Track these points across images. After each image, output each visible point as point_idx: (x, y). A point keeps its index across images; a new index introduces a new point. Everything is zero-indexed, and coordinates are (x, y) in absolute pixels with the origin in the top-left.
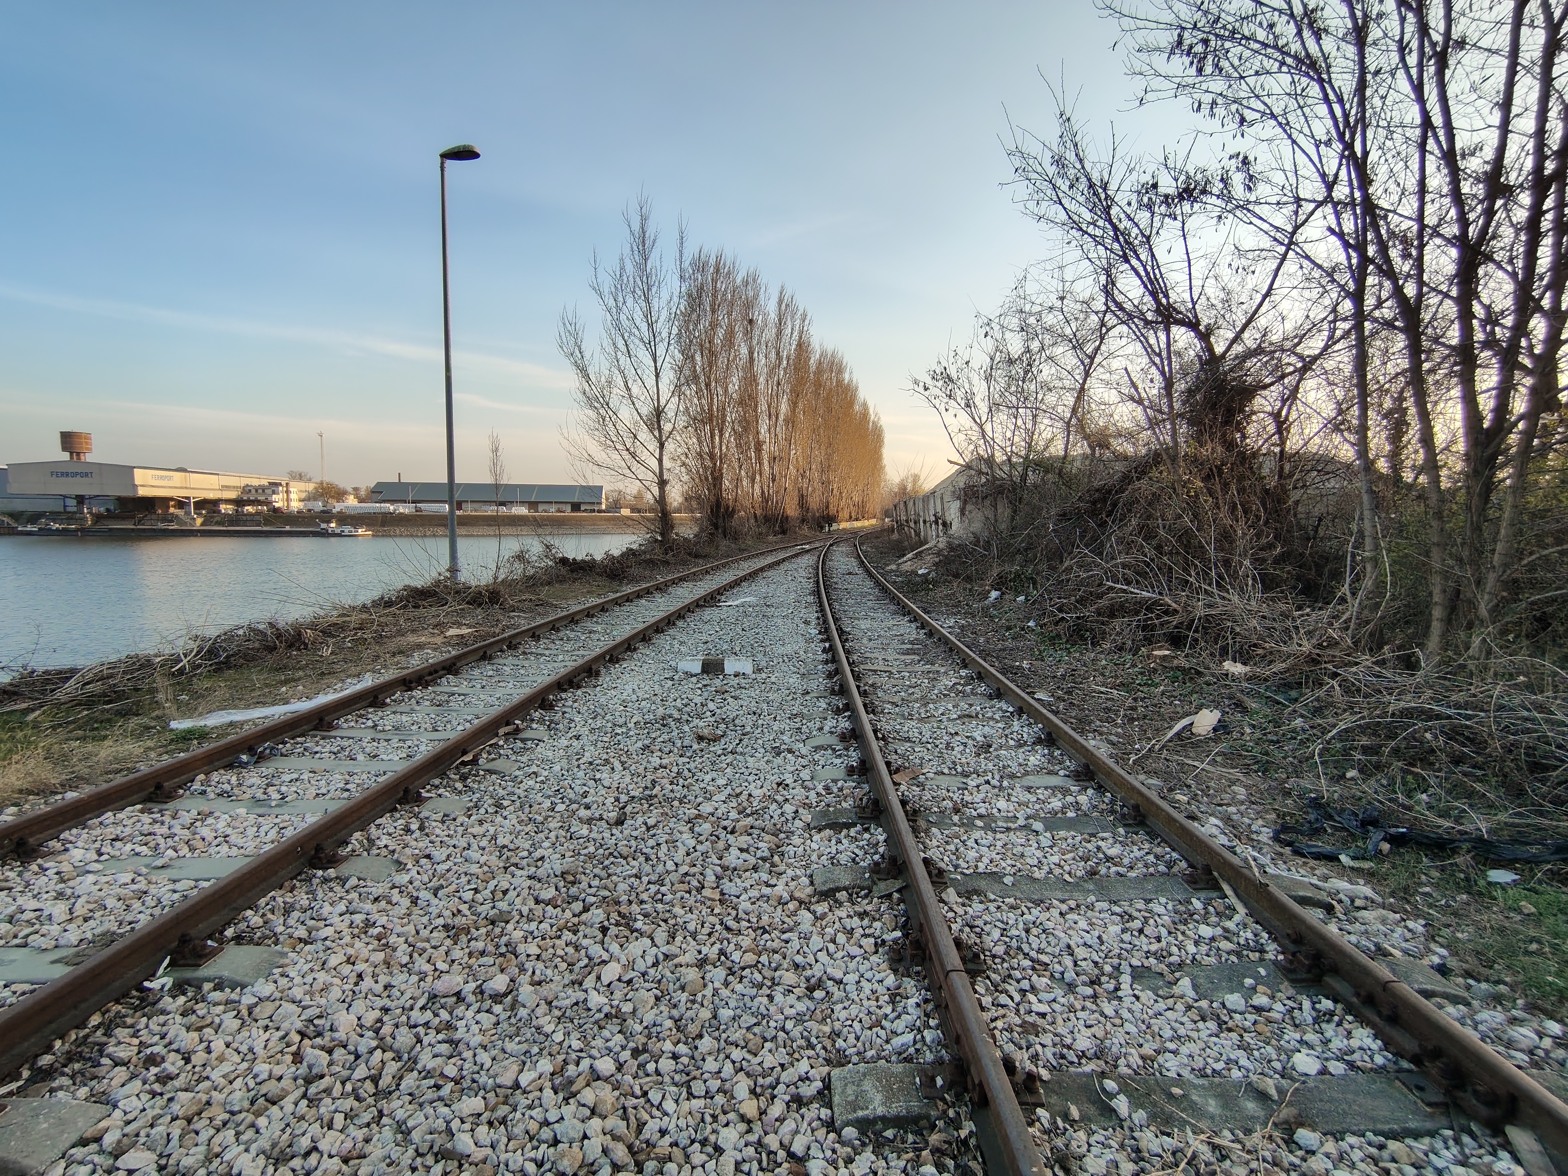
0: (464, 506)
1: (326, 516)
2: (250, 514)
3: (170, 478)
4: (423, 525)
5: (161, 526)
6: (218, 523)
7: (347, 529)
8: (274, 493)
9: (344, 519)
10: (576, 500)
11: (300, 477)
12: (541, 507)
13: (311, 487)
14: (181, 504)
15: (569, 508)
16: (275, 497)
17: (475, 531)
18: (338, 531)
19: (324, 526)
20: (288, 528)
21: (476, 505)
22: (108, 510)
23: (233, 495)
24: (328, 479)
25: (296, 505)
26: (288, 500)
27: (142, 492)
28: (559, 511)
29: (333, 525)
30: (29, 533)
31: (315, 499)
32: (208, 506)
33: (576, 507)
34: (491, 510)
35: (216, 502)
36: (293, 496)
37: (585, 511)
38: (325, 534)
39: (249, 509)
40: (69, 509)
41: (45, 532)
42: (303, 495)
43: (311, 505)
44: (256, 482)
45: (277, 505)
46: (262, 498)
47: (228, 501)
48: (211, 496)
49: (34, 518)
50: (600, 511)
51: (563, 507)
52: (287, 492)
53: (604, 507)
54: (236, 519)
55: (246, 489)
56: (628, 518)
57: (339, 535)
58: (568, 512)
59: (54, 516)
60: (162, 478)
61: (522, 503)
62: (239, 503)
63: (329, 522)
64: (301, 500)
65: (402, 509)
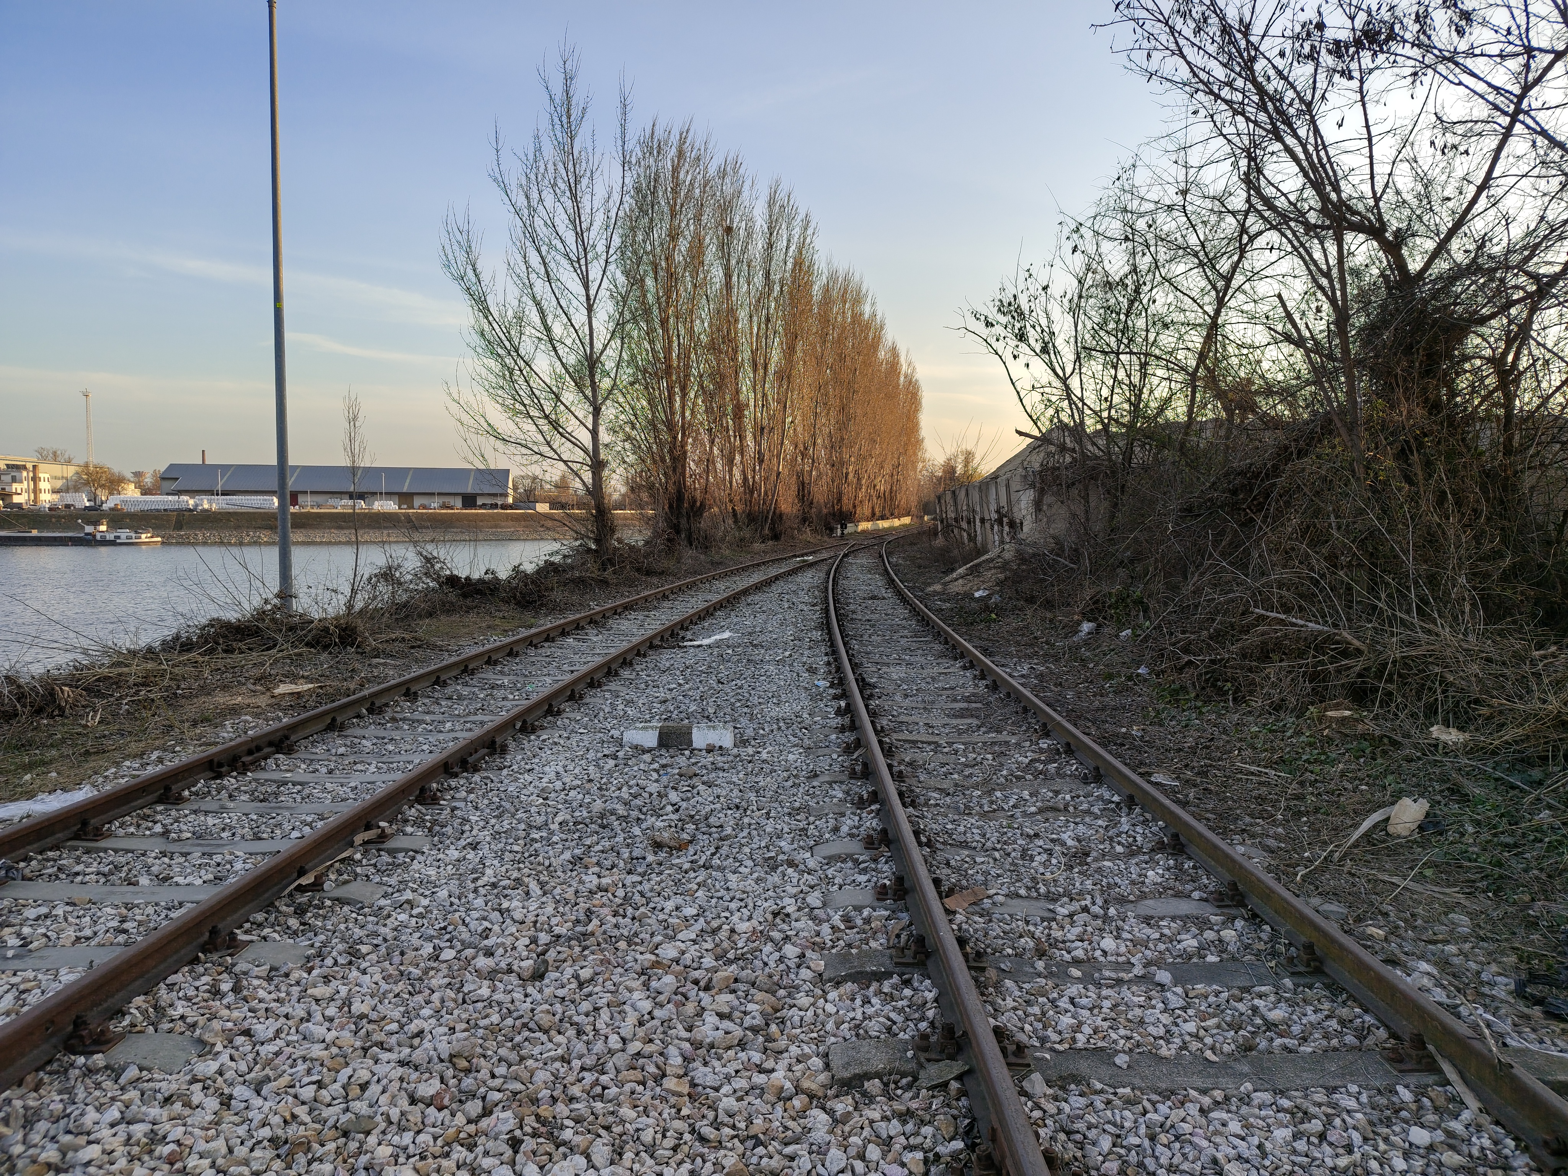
0: (301, 499)
1: (94, 514)
4: (237, 527)
7: (124, 534)
8: (14, 480)
9: (118, 518)
10: (469, 490)
11: (55, 457)
12: (417, 502)
13: (70, 471)
15: (459, 502)
16: (16, 487)
17: (317, 535)
18: (110, 537)
19: (89, 529)
20: (35, 533)
21: (319, 499)
24: (95, 460)
25: (46, 498)
26: (36, 491)
28: (444, 506)
29: (103, 528)
31: (77, 489)
33: (469, 500)
34: (342, 506)
36: (44, 485)
37: (483, 506)
38: (90, 541)
42: (59, 484)
43: (69, 498)
45: (16, 499)
50: (505, 507)
51: (451, 501)
52: (35, 479)
53: (510, 500)
56: (546, 516)
57: (113, 543)
58: (457, 508)
61: (389, 494)
63: (96, 523)
64: (54, 491)
65: (206, 503)
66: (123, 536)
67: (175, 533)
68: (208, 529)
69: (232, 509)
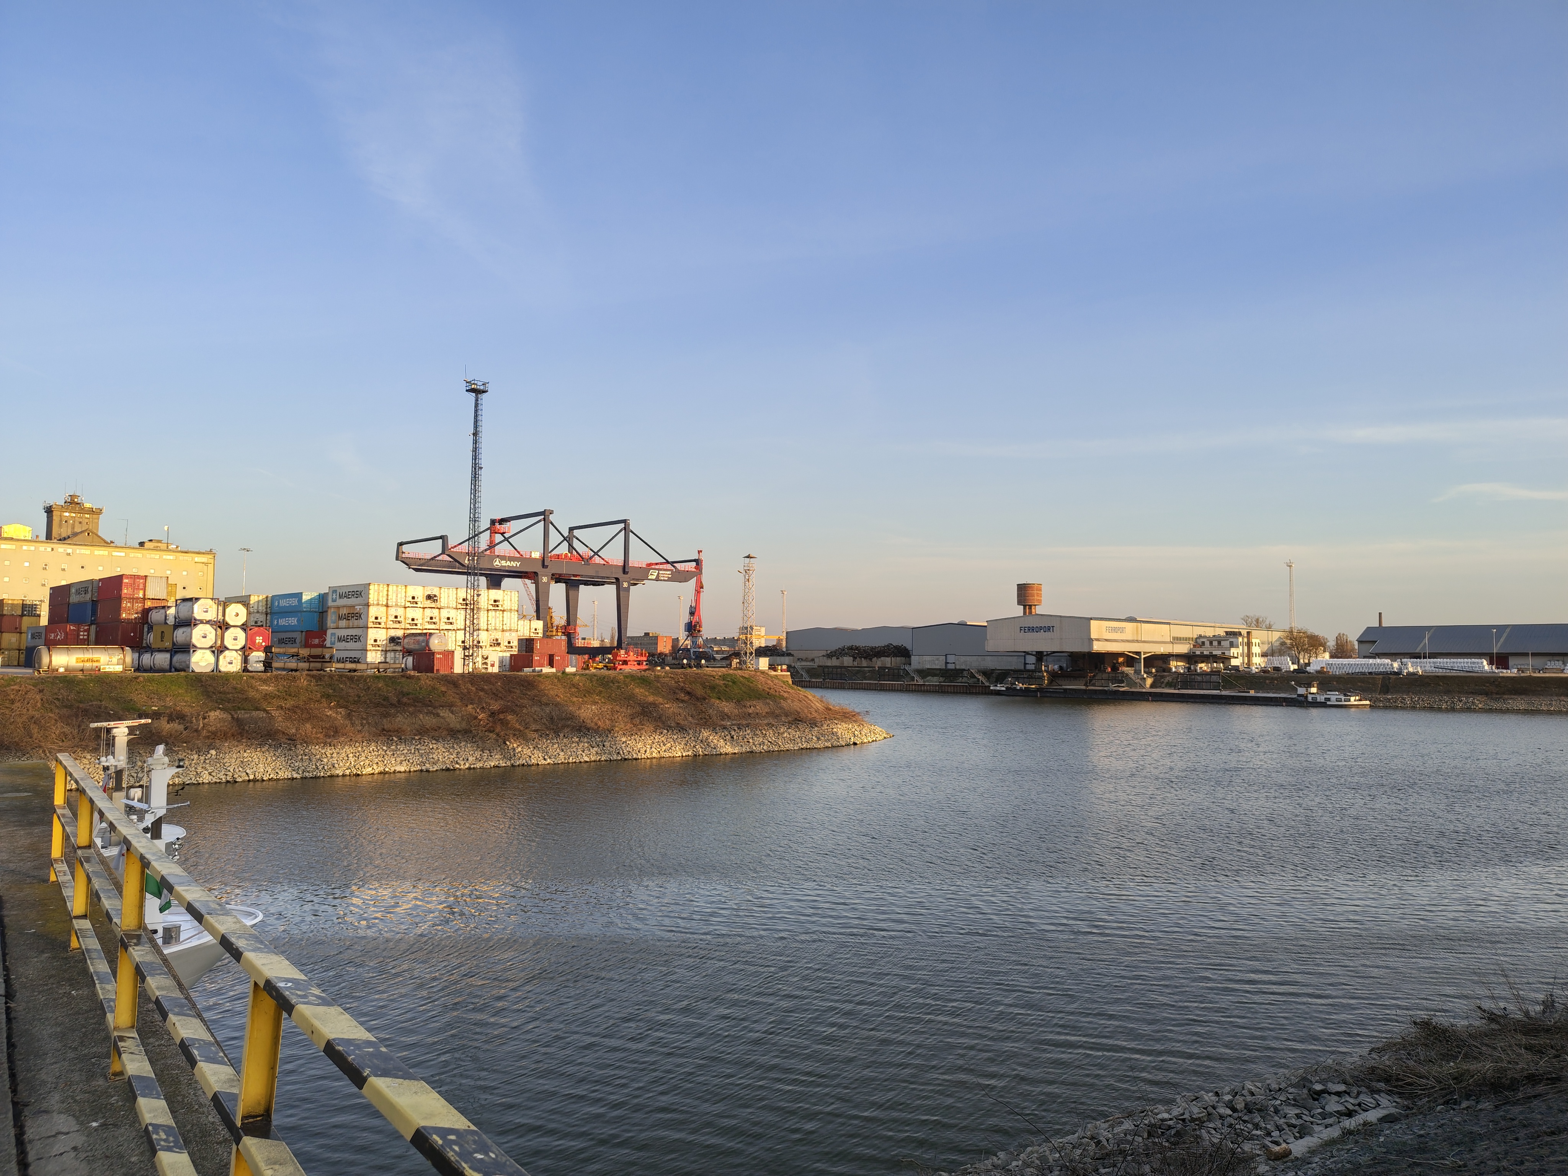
0: (1512, 661)
1: (1302, 676)
2: (1204, 674)
3: (1122, 630)
4: (1447, 692)
5: (1113, 687)
6: (1170, 685)
8: (1232, 645)
9: (1326, 680)
11: (1258, 623)
13: (1275, 637)
14: (1131, 660)
16: (1234, 651)
17: (1542, 703)
18: (1321, 698)
19: (1301, 691)
20: (1252, 693)
21: (1539, 662)
22: (1061, 668)
23: (1183, 649)
25: (1258, 662)
26: (1249, 655)
27: (1097, 647)
29: (1314, 690)
30: (998, 693)
31: (1281, 653)
32: (1158, 662)
35: (1165, 658)
36: (1256, 650)
38: (1302, 703)
39: (1203, 667)
40: (1029, 667)
41: (1011, 692)
42: (1266, 648)
43: (1277, 661)
44: (1209, 632)
45: (1234, 662)
46: (1218, 652)
47: (1179, 657)
48: (1162, 650)
49: (1001, 676)
52: (1249, 644)
54: (1189, 679)
55: (1199, 642)
57: (1316, 704)
59: (1017, 674)
60: (1115, 630)
62: (1190, 658)
63: (1310, 685)
64: (1264, 655)
65: (1412, 667)
66: (1333, 698)
67: (1381, 697)
68: (1415, 693)
69: (1441, 672)
